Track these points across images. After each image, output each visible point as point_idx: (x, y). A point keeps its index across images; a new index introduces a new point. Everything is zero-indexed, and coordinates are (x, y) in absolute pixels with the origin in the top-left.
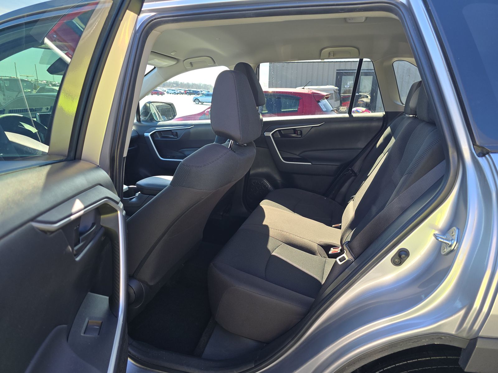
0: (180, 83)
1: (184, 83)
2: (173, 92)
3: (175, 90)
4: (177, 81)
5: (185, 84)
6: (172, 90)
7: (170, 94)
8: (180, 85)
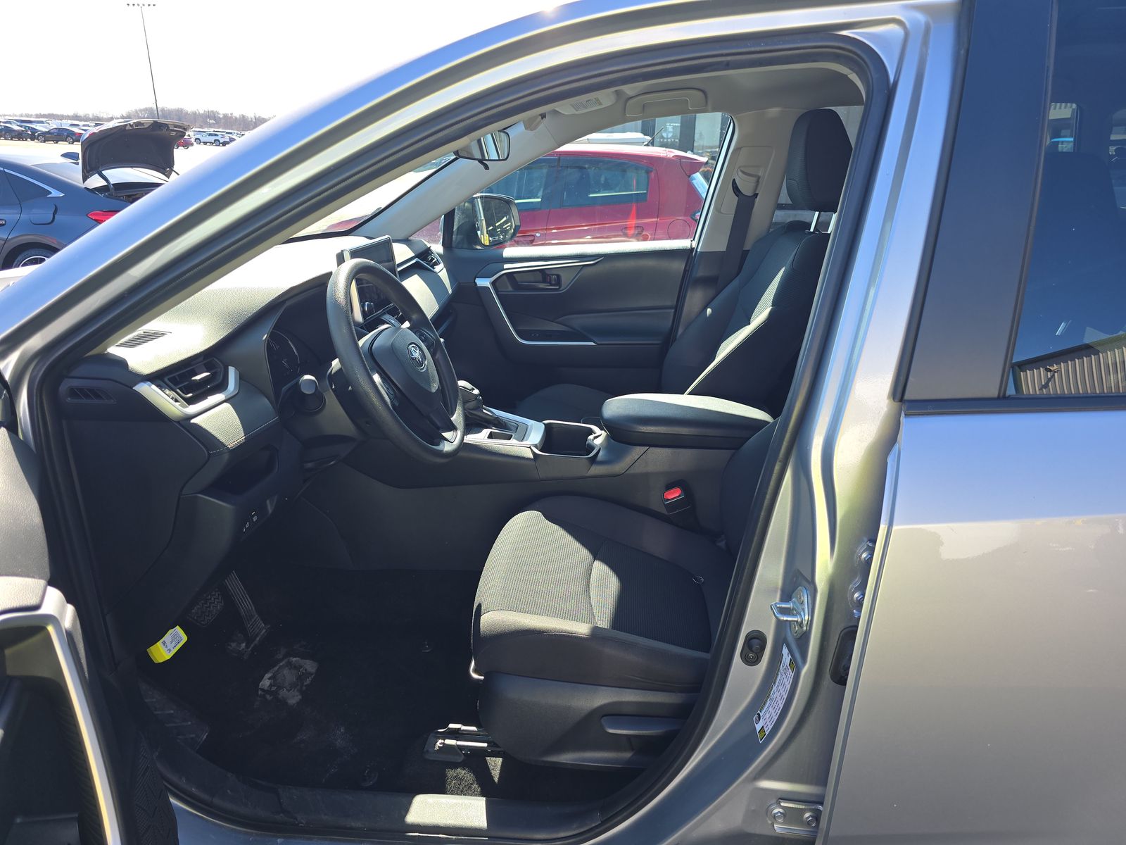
0: (221, 116)
1: (234, 115)
2: (212, 139)
3: (216, 135)
4: (212, 111)
5: (236, 118)
6: (210, 135)
7: (205, 143)
8: (223, 121)
